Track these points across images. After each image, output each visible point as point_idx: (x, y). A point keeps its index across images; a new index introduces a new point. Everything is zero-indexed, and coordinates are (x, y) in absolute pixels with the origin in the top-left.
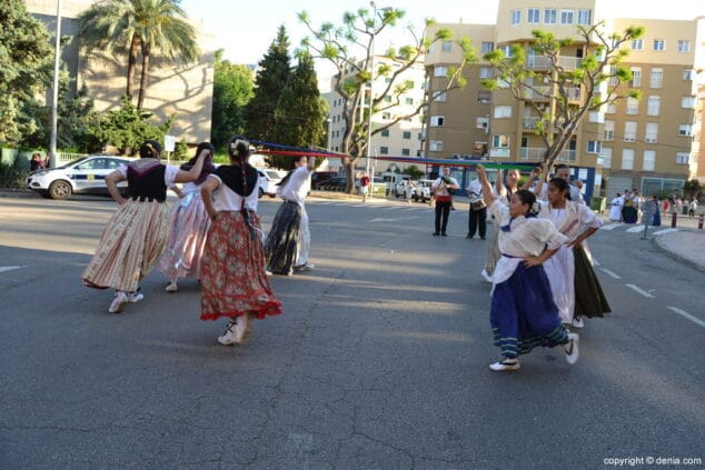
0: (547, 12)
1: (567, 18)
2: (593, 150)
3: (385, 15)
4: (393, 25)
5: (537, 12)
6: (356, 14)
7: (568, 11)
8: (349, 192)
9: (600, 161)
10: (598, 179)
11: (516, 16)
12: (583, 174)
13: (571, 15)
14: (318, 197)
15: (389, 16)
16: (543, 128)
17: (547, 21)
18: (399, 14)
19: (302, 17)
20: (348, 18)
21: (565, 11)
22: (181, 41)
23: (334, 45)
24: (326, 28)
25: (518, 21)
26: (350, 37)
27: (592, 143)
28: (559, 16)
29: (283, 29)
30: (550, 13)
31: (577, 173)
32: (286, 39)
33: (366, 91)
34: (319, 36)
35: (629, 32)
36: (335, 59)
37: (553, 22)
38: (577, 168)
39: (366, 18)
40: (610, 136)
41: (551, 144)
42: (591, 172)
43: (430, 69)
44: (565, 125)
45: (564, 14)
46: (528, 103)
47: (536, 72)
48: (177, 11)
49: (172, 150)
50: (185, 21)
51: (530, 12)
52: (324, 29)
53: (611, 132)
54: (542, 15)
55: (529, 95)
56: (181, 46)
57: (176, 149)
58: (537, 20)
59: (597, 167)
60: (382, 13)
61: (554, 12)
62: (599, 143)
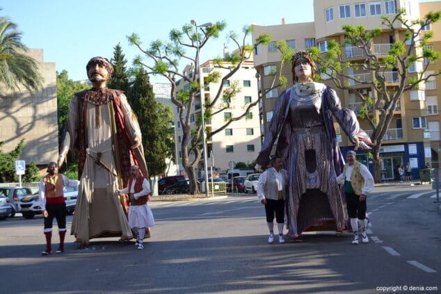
0: (357, 7)
1: (375, 9)
2: (419, 126)
3: (207, 29)
4: (216, 36)
5: (348, 8)
6: (181, 31)
7: (376, 4)
8: (192, 194)
9: (426, 135)
10: (428, 152)
11: (329, 14)
12: (413, 149)
13: (378, 6)
14: (163, 201)
15: (211, 31)
16: (367, 112)
17: (357, 14)
18: (220, 27)
19: (133, 40)
20: (175, 35)
21: (372, 4)
22: (25, 74)
23: (165, 61)
24: (156, 46)
25: (332, 18)
26: (177, 53)
27: (416, 120)
28: (368, 9)
29: (118, 48)
30: (360, 8)
31: (407, 148)
32: (122, 57)
33: (206, 95)
34: (150, 54)
35: (429, 17)
36: (167, 74)
37: (363, 15)
38: (406, 145)
39: (191, 34)
40: (435, 111)
41: (376, 125)
42: (420, 146)
43: (260, 69)
44: (386, 107)
45: (372, 7)
46: (351, 91)
47: (352, 62)
48: (18, 46)
49: (24, 173)
50: (27, 54)
51: (342, 8)
52: (154, 48)
53: (435, 107)
54: (353, 10)
55: (350, 84)
56: (25, 78)
57: (27, 172)
58: (348, 15)
59: (424, 141)
60: (204, 28)
61: (363, 6)
62: (423, 118)
